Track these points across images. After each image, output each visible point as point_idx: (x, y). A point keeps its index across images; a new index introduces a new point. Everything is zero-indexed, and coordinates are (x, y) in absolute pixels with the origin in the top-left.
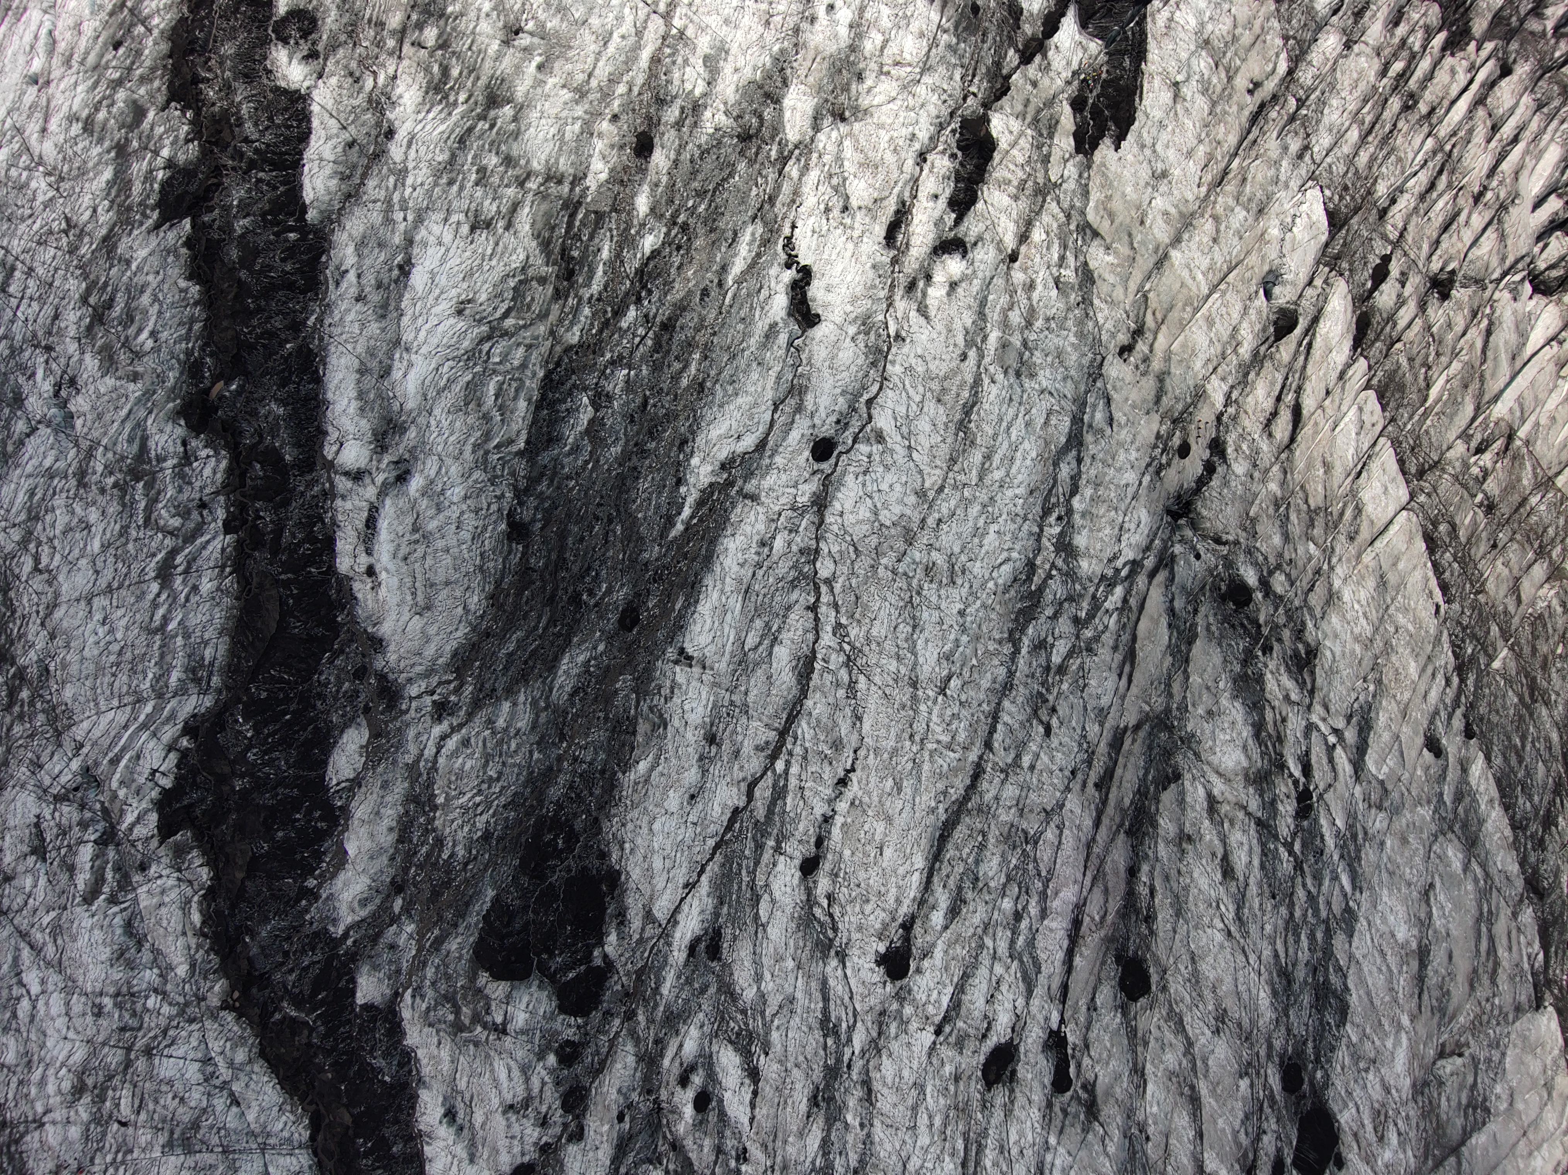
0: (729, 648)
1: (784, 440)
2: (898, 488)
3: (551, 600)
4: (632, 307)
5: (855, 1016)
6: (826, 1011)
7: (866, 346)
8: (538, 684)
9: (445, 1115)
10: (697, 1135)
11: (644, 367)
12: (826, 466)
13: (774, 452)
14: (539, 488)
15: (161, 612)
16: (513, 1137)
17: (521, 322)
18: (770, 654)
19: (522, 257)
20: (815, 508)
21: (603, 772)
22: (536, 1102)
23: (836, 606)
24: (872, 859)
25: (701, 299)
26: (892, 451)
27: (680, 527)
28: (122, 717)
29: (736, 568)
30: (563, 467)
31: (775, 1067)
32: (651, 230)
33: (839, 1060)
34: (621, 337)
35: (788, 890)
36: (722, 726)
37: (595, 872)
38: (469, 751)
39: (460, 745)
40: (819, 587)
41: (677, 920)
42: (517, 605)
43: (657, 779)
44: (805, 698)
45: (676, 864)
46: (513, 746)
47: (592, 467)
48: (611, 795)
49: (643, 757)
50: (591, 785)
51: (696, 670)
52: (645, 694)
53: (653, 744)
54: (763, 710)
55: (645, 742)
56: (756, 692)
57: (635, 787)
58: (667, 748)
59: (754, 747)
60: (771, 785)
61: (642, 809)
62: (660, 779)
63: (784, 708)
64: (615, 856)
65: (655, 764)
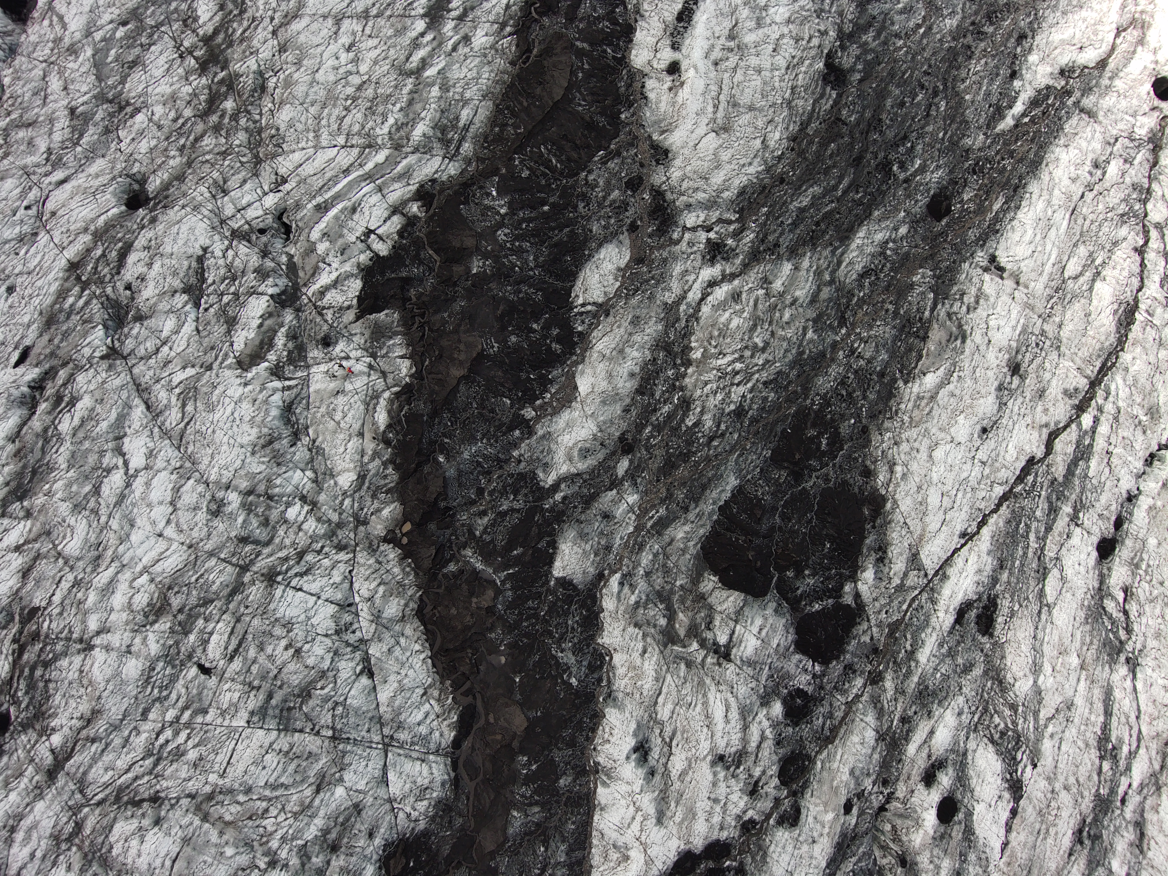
0: (1048, 268)
1: (1126, 65)
3: (858, 161)
5: (1139, 740)
6: (1106, 727)
8: (827, 252)
9: (636, 750)
10: (936, 851)
13: (1115, 75)
14: (864, 38)
15: (421, 53)
16: (716, 801)
18: (1091, 289)
20: (1151, 146)
21: (882, 375)
22: (750, 763)
27: (1009, 122)
28: (345, 159)
29: (1066, 182)
30: (893, 24)
31: (1043, 784)
33: (1113, 791)
35: (1082, 570)
36: (1028, 356)
37: (856, 490)
38: (737, 307)
39: (730, 298)
40: (1148, 232)
41: (948, 573)
42: (819, 157)
43: (946, 399)
44: (1122, 350)
45: (955, 506)
46: (787, 316)
47: (924, 32)
48: (887, 406)
49: (932, 370)
50: (866, 387)
51: (1008, 284)
52: (944, 298)
53: (946, 356)
54: (1076, 350)
55: (937, 352)
56: (1071, 327)
57: (918, 402)
58: (962, 364)
59: (1062, 390)
60: (1074, 440)
61: (923, 431)
62: (949, 400)
63: (1099, 356)
64: (882, 477)
65: (946, 382)
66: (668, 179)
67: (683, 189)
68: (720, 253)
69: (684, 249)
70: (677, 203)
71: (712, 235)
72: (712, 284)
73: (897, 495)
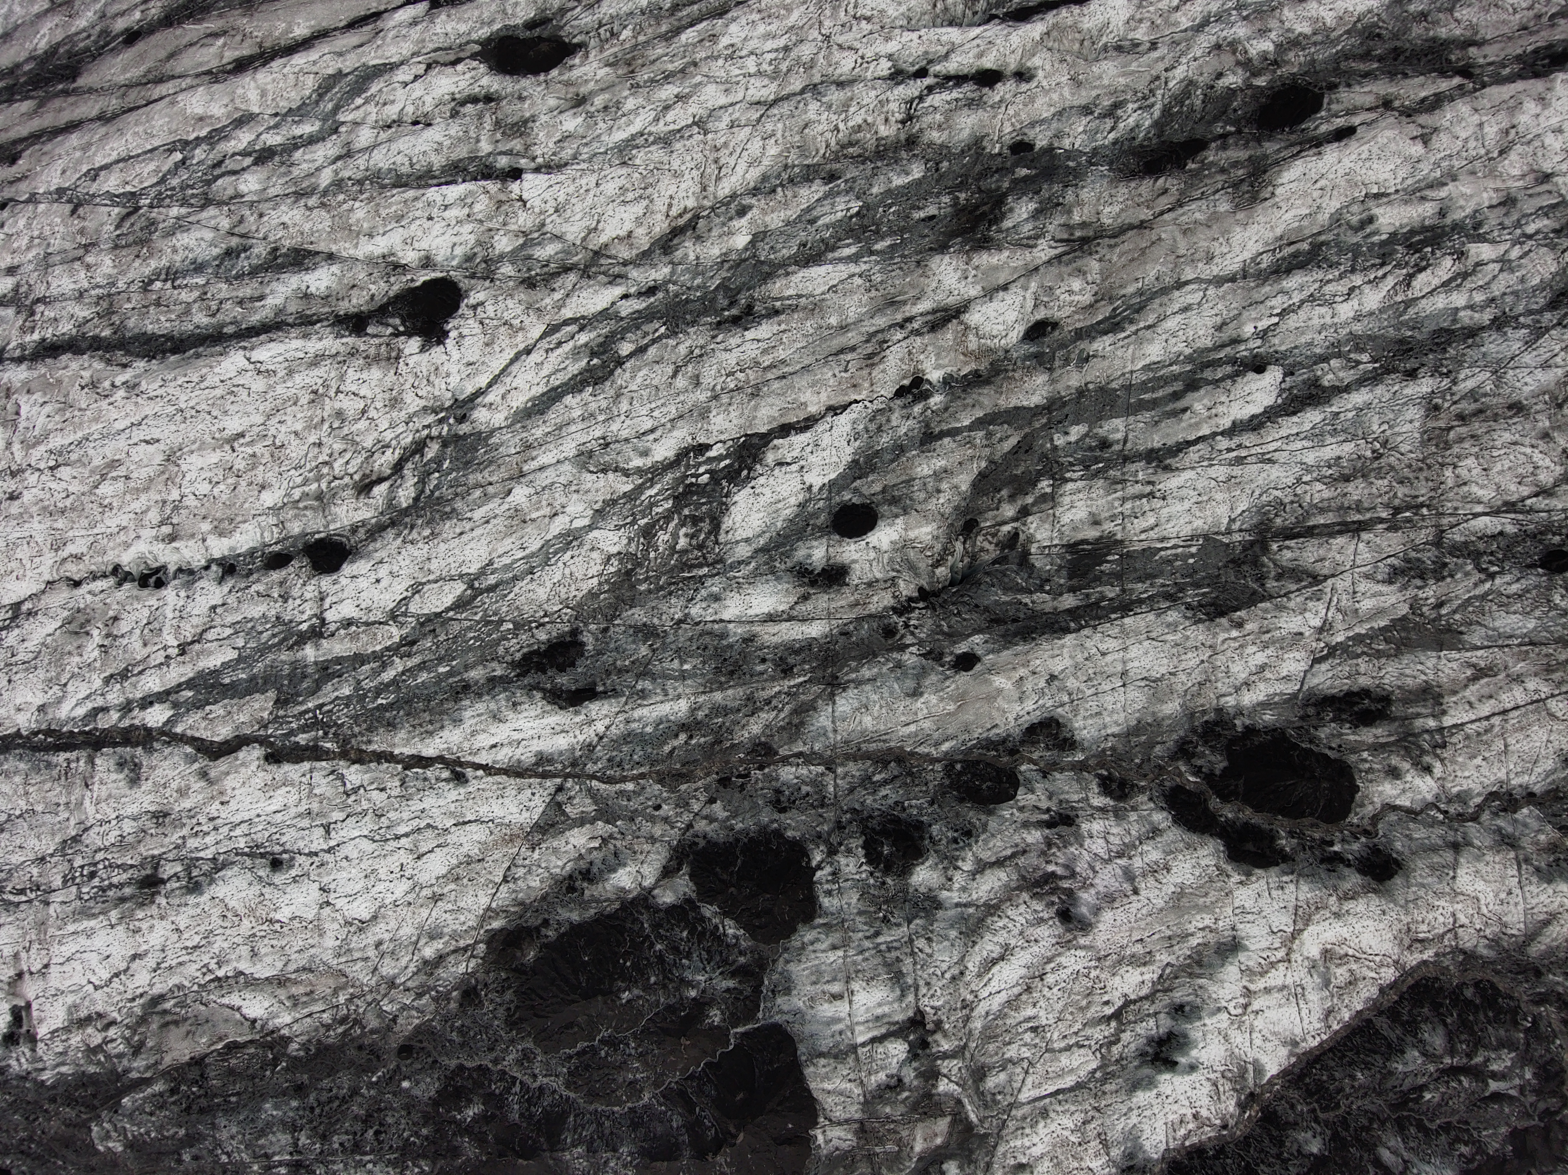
21: (301, 1089)
24: (258, 448)
35: (383, 571)
36: (118, 878)
37: (509, 995)
41: (533, 760)
43: (269, 960)
44: (18, 733)
45: (423, 824)
48: (344, 1045)
49: (238, 1016)
50: (337, 1103)
51: (30, 989)
52: (116, 1076)
53: (203, 1008)
54: (62, 808)
55: (206, 1027)
56: (32, 842)
57: (305, 999)
58: (198, 974)
59: (135, 790)
60: (200, 714)
61: (343, 960)
62: (266, 955)
63: (49, 765)
64: (460, 967)
65: (242, 979)
73: (470, 923)
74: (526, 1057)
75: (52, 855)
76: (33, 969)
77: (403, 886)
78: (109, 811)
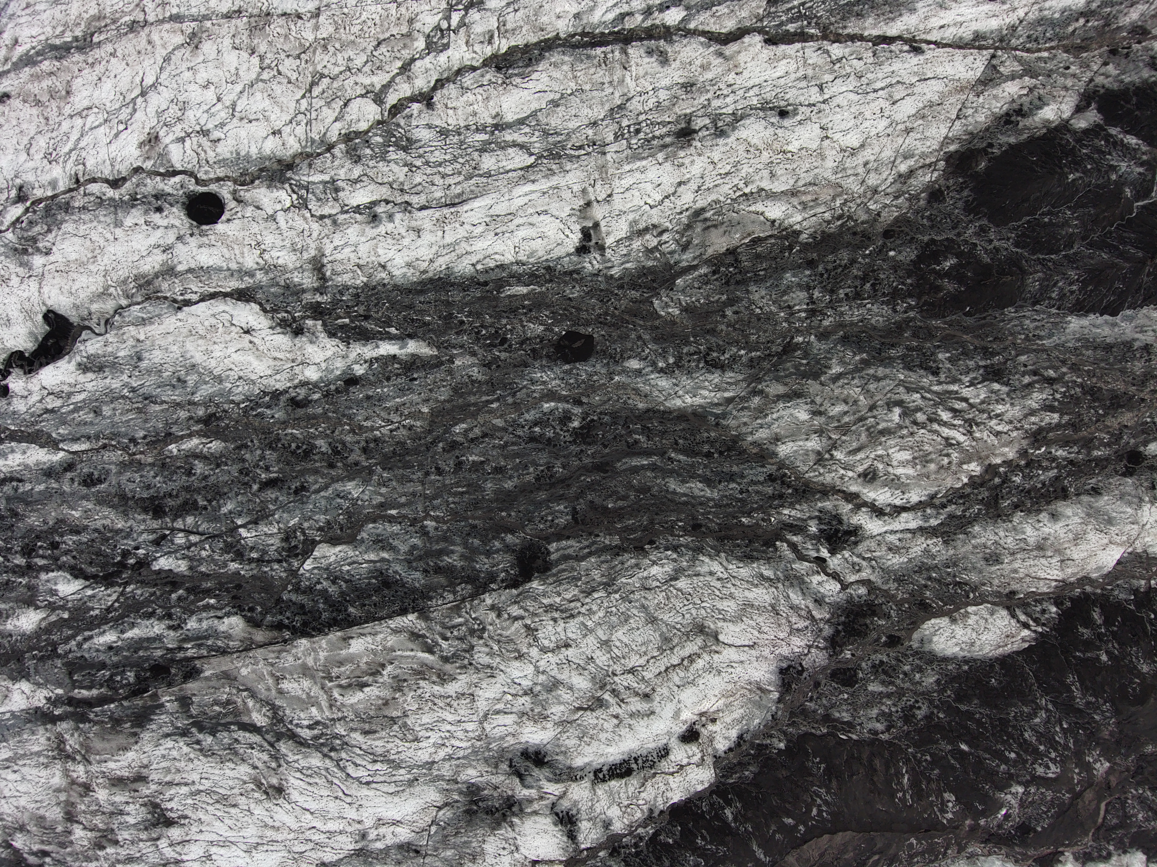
1: (220, 270)
2: (202, 76)
3: (604, 466)
4: (156, 567)
7: (49, 231)
8: (731, 422)
11: (224, 510)
12: (225, 191)
13: (242, 273)
14: (459, 563)
17: (250, 703)
18: (521, 122)
19: (169, 743)
20: (289, 174)
21: (812, 263)
23: (406, 68)
25: (100, 481)
26: (159, 114)
27: (413, 347)
29: (427, 237)
30: (414, 547)
32: (53, 593)
34: (201, 560)
36: (659, 131)
37: (966, 193)
38: (881, 466)
39: (878, 482)
40: (394, 106)
41: (971, 37)
42: (635, 510)
43: (783, 179)
44: (557, 37)
45: (894, 81)
46: (839, 408)
47: (394, 508)
48: (842, 233)
49: (762, 218)
50: (840, 269)
51: (598, 212)
52: (668, 267)
53: (735, 215)
54: (606, 85)
55: (738, 227)
56: (586, 111)
57: (812, 204)
58: (731, 192)
59: (666, 68)
60: (708, 13)
61: (840, 175)
62: (782, 175)
63: (589, 57)
64: (927, 177)
65: (763, 193)
66: (810, 647)
67: (807, 623)
68: (837, 531)
69: (869, 571)
70: (828, 616)
71: (824, 553)
72: (878, 512)
73: (934, 147)
74: (983, 230)
75: (602, 120)
76: (599, 199)
77: (884, 123)
78: (647, 84)
